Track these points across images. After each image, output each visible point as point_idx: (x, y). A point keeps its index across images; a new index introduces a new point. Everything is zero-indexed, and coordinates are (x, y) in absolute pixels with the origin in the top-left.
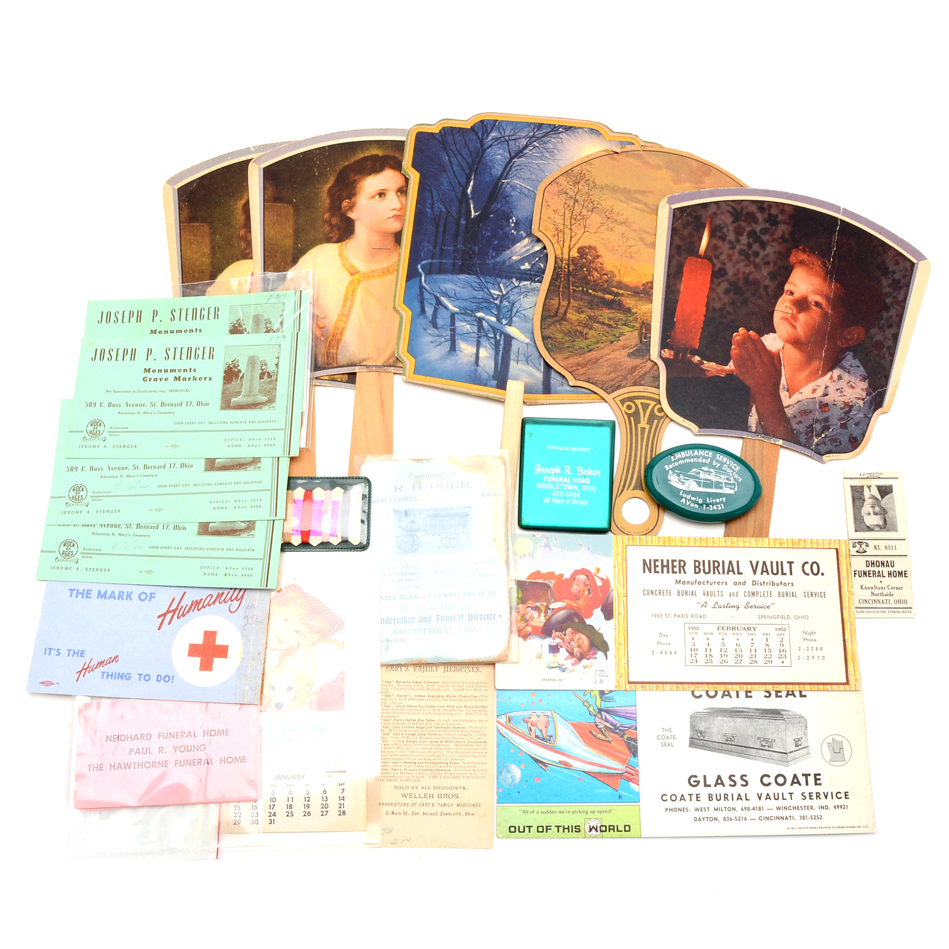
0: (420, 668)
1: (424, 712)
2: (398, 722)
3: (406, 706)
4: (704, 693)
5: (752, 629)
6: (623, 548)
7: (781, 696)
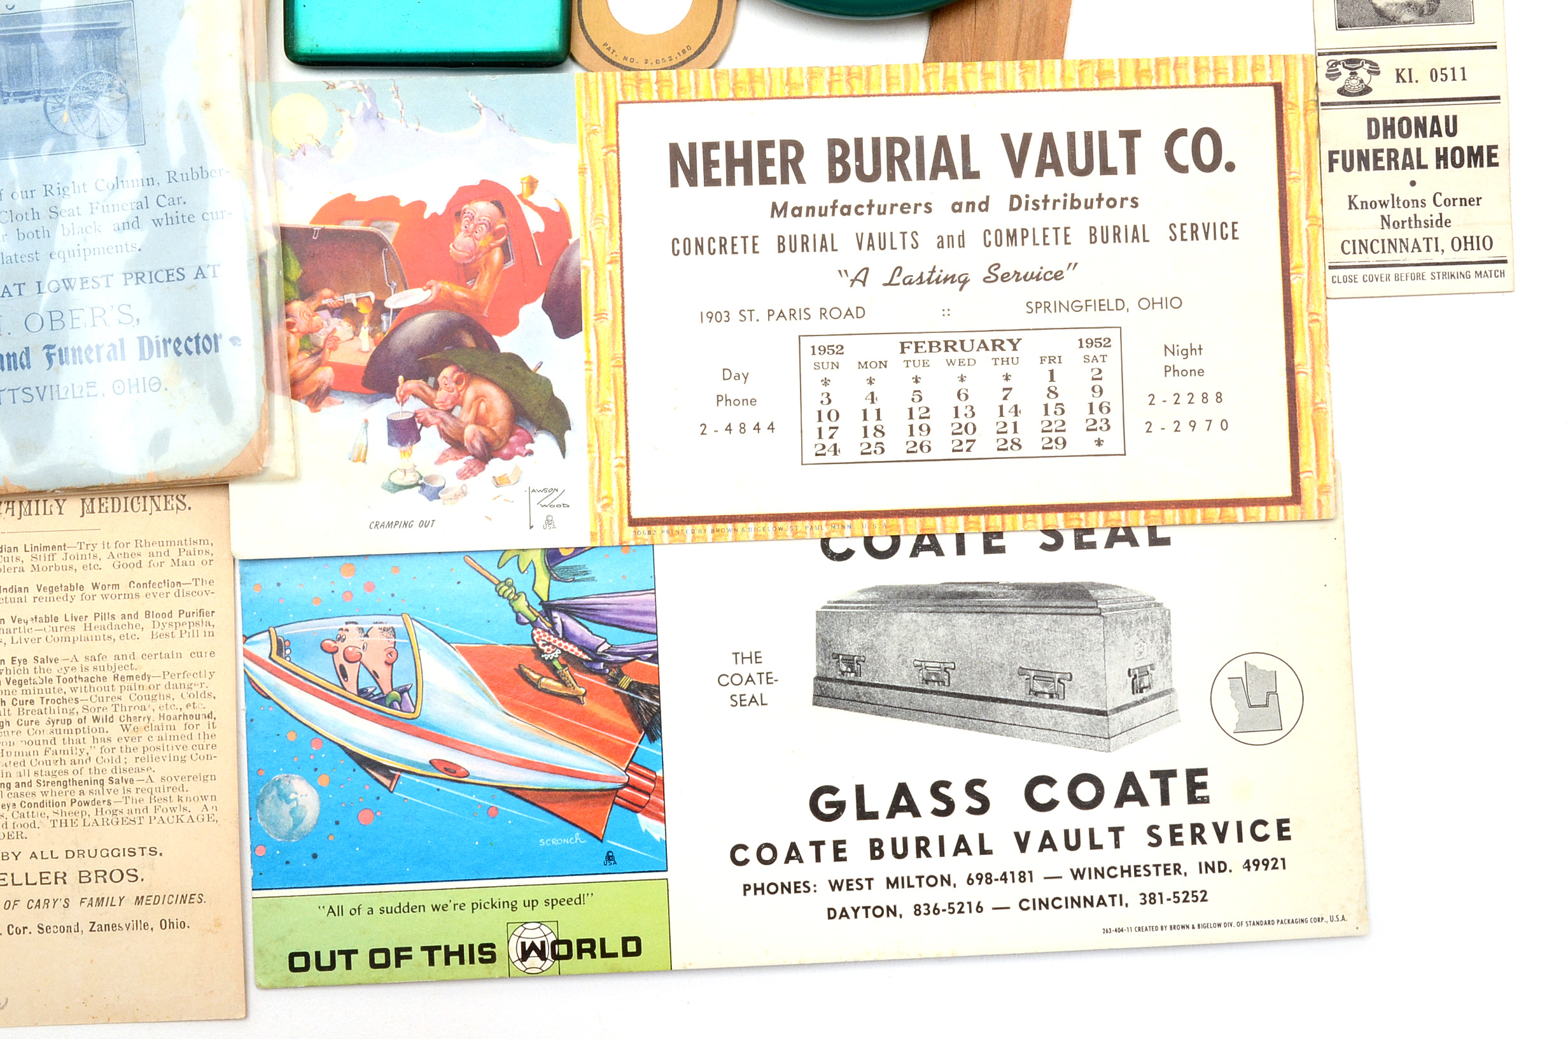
0: (10, 506)
1: (27, 635)
4: (858, 546)
5: (1007, 346)
6: (607, 112)
7: (1092, 545)
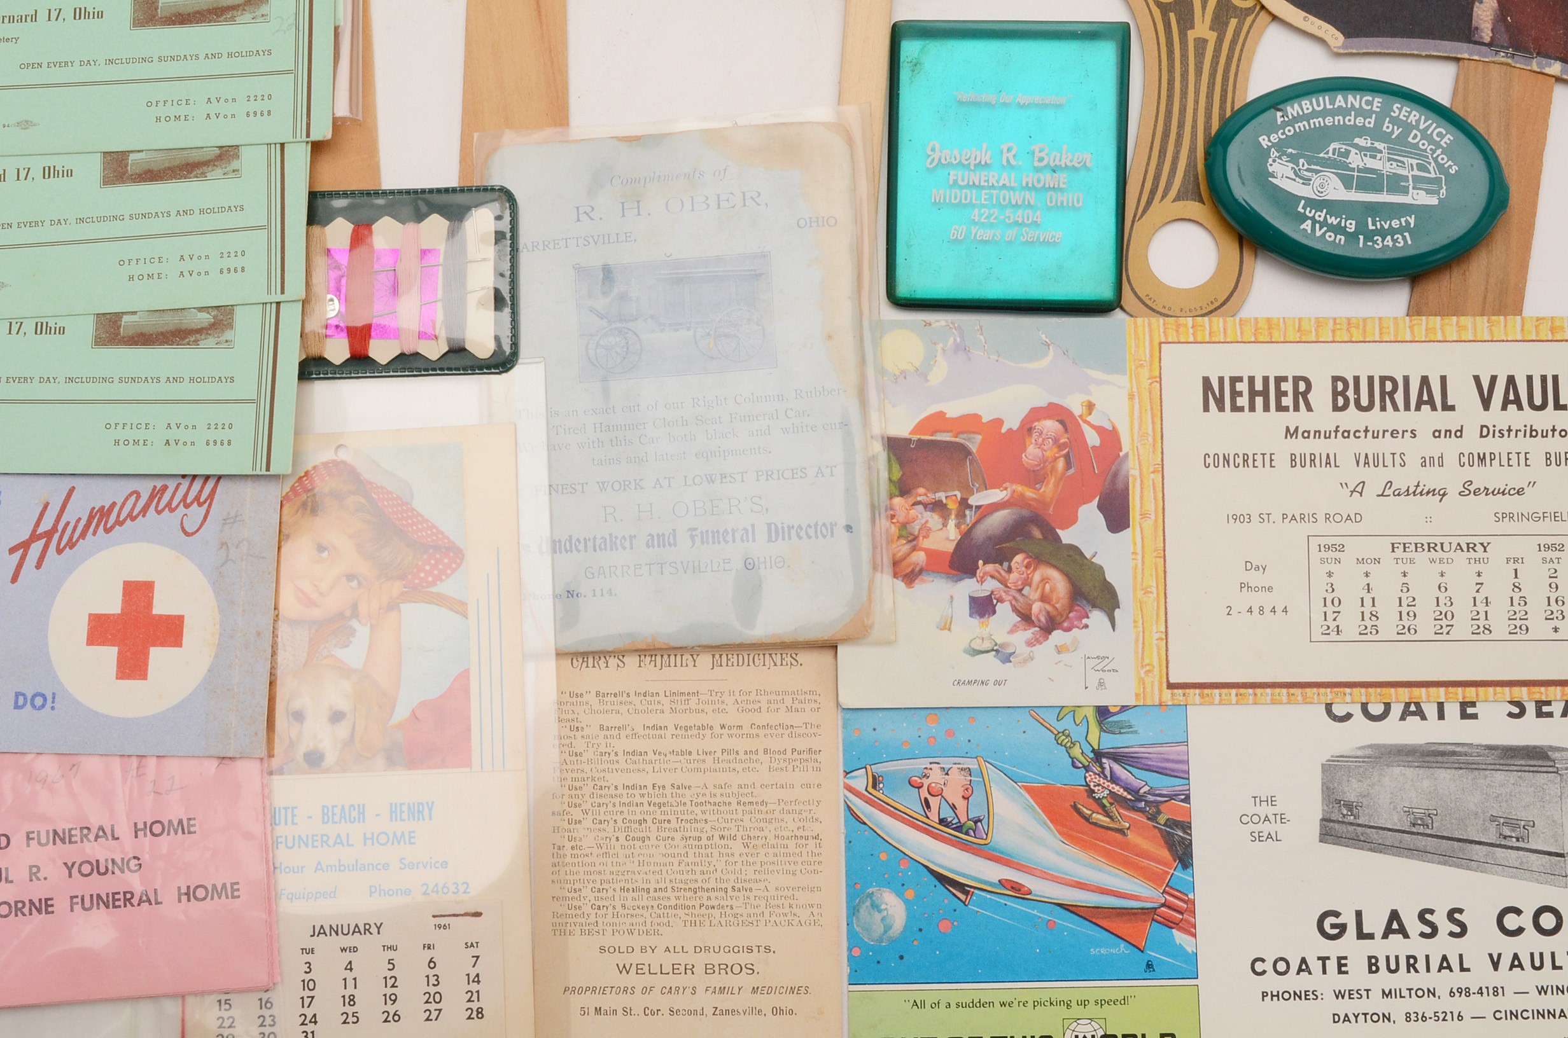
0: (653, 659)
1: (665, 766)
2: (603, 792)
3: (621, 753)
4: (1356, 710)
5: (1479, 548)
6: (1152, 350)
7: (1550, 715)
